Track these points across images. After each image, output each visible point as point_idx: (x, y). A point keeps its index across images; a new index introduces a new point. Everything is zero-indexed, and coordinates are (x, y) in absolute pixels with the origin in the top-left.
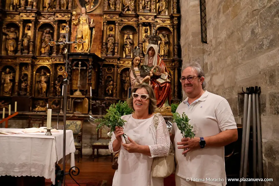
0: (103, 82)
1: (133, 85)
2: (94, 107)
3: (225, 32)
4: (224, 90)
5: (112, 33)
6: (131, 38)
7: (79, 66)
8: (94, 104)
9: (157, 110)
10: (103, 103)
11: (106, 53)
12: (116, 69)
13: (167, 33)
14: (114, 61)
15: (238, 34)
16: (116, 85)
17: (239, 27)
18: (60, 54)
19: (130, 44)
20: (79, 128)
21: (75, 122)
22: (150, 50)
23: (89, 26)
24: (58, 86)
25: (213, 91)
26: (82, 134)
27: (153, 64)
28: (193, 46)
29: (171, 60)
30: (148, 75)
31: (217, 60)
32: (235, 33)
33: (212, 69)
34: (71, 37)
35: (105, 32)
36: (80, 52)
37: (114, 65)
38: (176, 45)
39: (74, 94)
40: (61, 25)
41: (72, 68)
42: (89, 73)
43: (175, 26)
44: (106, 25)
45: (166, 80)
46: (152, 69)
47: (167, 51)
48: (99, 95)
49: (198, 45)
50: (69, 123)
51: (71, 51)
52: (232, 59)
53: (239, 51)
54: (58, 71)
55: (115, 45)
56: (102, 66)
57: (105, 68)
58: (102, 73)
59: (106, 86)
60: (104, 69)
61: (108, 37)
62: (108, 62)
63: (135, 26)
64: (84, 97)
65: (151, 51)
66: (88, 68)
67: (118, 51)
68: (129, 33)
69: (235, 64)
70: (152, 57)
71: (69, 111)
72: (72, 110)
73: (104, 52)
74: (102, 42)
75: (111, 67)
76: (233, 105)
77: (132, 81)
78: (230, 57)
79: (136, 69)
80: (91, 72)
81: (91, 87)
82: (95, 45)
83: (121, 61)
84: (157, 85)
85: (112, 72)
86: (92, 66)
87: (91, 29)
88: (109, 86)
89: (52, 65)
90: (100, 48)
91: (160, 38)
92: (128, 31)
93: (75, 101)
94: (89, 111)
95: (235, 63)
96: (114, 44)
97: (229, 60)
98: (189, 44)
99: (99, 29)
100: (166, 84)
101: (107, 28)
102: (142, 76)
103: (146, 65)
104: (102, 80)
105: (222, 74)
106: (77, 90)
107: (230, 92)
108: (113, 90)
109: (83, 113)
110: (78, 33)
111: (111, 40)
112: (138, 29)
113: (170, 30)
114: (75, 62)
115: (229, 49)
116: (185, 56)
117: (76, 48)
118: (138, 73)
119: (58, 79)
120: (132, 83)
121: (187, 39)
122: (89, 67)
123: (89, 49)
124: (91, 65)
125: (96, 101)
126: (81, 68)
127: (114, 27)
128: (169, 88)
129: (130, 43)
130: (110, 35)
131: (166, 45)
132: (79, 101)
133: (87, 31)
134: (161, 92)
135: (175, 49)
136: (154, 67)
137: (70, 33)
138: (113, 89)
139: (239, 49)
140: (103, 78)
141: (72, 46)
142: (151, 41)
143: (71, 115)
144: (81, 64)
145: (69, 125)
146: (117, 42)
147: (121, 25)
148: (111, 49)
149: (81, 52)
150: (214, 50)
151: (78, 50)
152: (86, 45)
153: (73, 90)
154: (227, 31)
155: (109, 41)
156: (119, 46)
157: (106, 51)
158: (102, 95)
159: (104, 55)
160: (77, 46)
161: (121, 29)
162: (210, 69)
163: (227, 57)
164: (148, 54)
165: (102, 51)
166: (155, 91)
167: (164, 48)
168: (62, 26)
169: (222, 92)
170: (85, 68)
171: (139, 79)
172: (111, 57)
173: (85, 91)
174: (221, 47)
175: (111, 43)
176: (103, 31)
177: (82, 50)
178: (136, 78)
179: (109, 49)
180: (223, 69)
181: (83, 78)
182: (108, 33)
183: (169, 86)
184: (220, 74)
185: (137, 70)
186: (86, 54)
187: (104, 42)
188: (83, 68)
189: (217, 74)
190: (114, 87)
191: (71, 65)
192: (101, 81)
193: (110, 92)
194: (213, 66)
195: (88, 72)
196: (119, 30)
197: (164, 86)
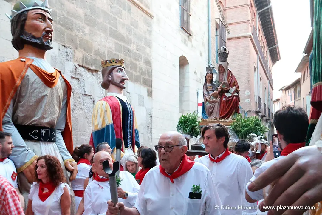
9: (223, 120)
27: (224, 80)
30: (216, 90)
46: (221, 85)
65: (221, 68)
70: (222, 73)
84: (224, 98)
100: (233, 98)
103: (218, 81)
128: (235, 101)
134: (228, 104)
171: (210, 94)
178: (207, 93)
185: (209, 85)
197: (230, 99)
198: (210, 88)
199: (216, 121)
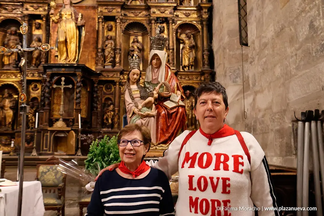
0: (99, 106)
1: (128, 111)
2: (84, 143)
3: (273, 29)
4: (272, 115)
5: (111, 34)
6: (140, 42)
7: (62, 83)
8: (85, 139)
9: (165, 148)
10: (98, 137)
11: (102, 64)
12: (117, 86)
13: (192, 33)
14: (115, 76)
15: (291, 30)
16: (119, 111)
17: (291, 20)
18: (33, 65)
19: (138, 50)
20: (61, 177)
21: (54, 168)
22: (154, 59)
23: (76, 23)
24: (31, 114)
25: (257, 117)
26: (65, 185)
27: (159, 80)
28: (230, 51)
29: (199, 72)
30: (150, 96)
31: (262, 70)
32: (286, 28)
33: (255, 84)
34: (51, 40)
35: (101, 33)
36: (63, 63)
37: (115, 81)
38: (206, 50)
39: (54, 125)
40: (34, 22)
41: (51, 87)
42: (77, 93)
43: (204, 21)
44: (102, 22)
45: (178, 103)
46: (157, 88)
47: (192, 59)
48: (93, 126)
49: (238, 49)
50: (45, 169)
51: (50, 62)
52: (282, 68)
53: (292, 57)
54: (31, 91)
55: (116, 52)
56: (97, 84)
57: (102, 86)
58: (97, 93)
59: (104, 113)
60: (100, 87)
61: (106, 40)
62: (107, 76)
63: (145, 23)
64: (69, 129)
65: (156, 60)
66: (75, 87)
67: (120, 61)
68: (137, 34)
69: (287, 76)
70: (156, 70)
71: (46, 150)
72: (51, 150)
73: (100, 62)
74: (97, 48)
75: (110, 84)
76: (285, 138)
77: (128, 105)
78: (279, 65)
79: (134, 87)
80: (80, 92)
81: (79, 115)
82: (87, 52)
83: (125, 76)
84: (164, 110)
85: (113, 92)
86: (82, 83)
87: (79, 28)
88: (108, 112)
89: (21, 83)
90: (94, 56)
91: (182, 40)
92: (135, 31)
93: (56, 135)
94: (76, 151)
95: (286, 74)
96: (115, 50)
97: (278, 71)
98: (225, 48)
99: (92, 29)
100: (178, 110)
101: (103, 26)
102: (143, 98)
103: (149, 81)
104: (97, 104)
105: (269, 91)
106: (59, 119)
107: (280, 119)
108: (114, 119)
109: (68, 154)
110: (60, 34)
111: (110, 44)
112: (150, 27)
113: (197, 27)
114: (56, 78)
115: (277, 54)
116: (219, 65)
117: (57, 56)
118: (137, 94)
119: (31, 103)
120: (128, 108)
121: (221, 40)
122: (78, 85)
123: (77, 57)
124: (80, 82)
125: (87, 135)
126: (65, 86)
127: (114, 26)
128: (182, 114)
129: (138, 48)
130: (109, 38)
131: (192, 51)
132: (63, 135)
133: (73, 31)
134: (171, 121)
135: (204, 55)
136: (160, 84)
137: (48, 35)
138: (114, 116)
139: (292, 52)
140: (98, 101)
141: (52, 54)
142: (155, 46)
143: (49, 157)
144: (65, 81)
145: (45, 173)
146: (119, 48)
147: (124, 23)
148: (110, 58)
149: (65, 63)
150: (257, 57)
151: (60, 59)
152: (72, 52)
153: (53, 120)
154: (275, 26)
155: (107, 46)
156: (122, 53)
157: (102, 61)
158: (98, 126)
159: (100, 67)
160: (59, 54)
161: (125, 29)
162: (253, 84)
163: (275, 66)
164: (152, 65)
165: (97, 60)
166: (162, 119)
167: (188, 55)
168: (36, 24)
169: (270, 119)
170: (70, 86)
171: (138, 103)
172: (110, 69)
173: (71, 120)
174: (267, 51)
175: (110, 49)
176: (98, 32)
177: (66, 59)
178: (133, 101)
179: (107, 58)
180: (270, 84)
181: (69, 101)
182: (106, 34)
183: (182, 111)
184: (266, 92)
185: (135, 89)
186: (71, 66)
187: (99, 47)
188: (67, 86)
189: (261, 91)
190: (116, 114)
191: (49, 82)
192: (95, 105)
193: (110, 121)
194: (256, 79)
195: (75, 93)
196: (121, 30)
197: (175, 112)
198: (136, 92)
199: (153, 150)
